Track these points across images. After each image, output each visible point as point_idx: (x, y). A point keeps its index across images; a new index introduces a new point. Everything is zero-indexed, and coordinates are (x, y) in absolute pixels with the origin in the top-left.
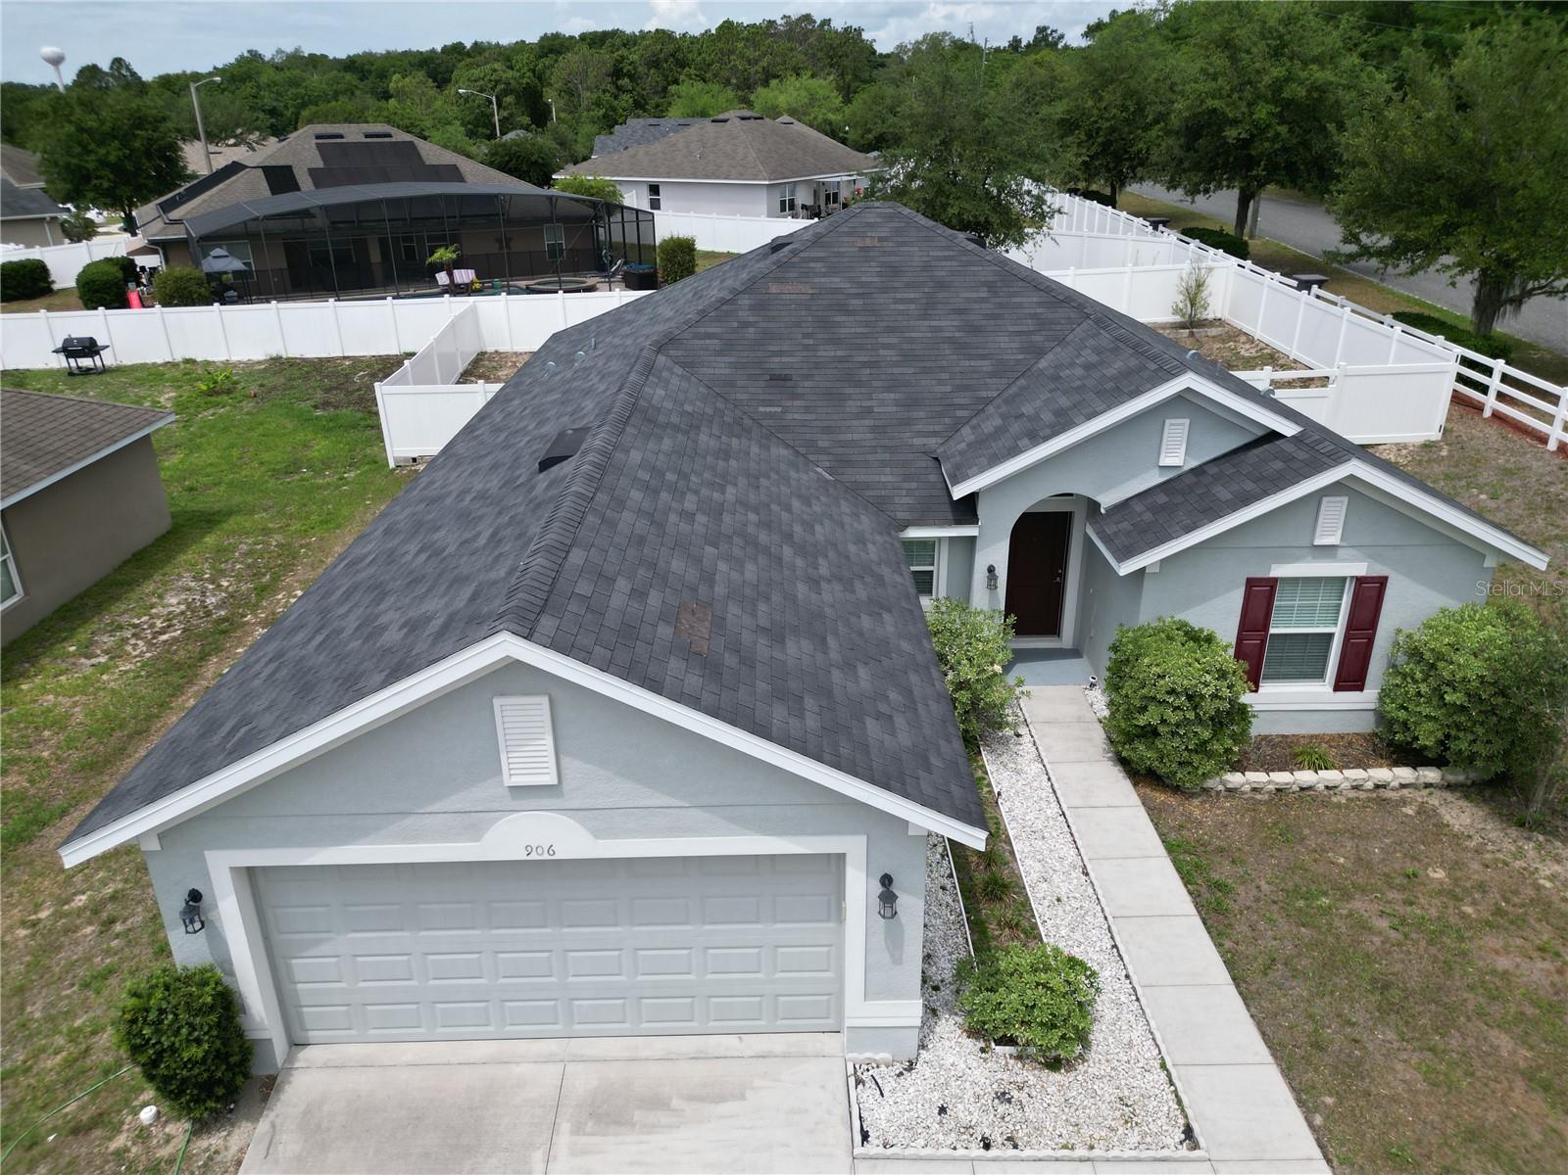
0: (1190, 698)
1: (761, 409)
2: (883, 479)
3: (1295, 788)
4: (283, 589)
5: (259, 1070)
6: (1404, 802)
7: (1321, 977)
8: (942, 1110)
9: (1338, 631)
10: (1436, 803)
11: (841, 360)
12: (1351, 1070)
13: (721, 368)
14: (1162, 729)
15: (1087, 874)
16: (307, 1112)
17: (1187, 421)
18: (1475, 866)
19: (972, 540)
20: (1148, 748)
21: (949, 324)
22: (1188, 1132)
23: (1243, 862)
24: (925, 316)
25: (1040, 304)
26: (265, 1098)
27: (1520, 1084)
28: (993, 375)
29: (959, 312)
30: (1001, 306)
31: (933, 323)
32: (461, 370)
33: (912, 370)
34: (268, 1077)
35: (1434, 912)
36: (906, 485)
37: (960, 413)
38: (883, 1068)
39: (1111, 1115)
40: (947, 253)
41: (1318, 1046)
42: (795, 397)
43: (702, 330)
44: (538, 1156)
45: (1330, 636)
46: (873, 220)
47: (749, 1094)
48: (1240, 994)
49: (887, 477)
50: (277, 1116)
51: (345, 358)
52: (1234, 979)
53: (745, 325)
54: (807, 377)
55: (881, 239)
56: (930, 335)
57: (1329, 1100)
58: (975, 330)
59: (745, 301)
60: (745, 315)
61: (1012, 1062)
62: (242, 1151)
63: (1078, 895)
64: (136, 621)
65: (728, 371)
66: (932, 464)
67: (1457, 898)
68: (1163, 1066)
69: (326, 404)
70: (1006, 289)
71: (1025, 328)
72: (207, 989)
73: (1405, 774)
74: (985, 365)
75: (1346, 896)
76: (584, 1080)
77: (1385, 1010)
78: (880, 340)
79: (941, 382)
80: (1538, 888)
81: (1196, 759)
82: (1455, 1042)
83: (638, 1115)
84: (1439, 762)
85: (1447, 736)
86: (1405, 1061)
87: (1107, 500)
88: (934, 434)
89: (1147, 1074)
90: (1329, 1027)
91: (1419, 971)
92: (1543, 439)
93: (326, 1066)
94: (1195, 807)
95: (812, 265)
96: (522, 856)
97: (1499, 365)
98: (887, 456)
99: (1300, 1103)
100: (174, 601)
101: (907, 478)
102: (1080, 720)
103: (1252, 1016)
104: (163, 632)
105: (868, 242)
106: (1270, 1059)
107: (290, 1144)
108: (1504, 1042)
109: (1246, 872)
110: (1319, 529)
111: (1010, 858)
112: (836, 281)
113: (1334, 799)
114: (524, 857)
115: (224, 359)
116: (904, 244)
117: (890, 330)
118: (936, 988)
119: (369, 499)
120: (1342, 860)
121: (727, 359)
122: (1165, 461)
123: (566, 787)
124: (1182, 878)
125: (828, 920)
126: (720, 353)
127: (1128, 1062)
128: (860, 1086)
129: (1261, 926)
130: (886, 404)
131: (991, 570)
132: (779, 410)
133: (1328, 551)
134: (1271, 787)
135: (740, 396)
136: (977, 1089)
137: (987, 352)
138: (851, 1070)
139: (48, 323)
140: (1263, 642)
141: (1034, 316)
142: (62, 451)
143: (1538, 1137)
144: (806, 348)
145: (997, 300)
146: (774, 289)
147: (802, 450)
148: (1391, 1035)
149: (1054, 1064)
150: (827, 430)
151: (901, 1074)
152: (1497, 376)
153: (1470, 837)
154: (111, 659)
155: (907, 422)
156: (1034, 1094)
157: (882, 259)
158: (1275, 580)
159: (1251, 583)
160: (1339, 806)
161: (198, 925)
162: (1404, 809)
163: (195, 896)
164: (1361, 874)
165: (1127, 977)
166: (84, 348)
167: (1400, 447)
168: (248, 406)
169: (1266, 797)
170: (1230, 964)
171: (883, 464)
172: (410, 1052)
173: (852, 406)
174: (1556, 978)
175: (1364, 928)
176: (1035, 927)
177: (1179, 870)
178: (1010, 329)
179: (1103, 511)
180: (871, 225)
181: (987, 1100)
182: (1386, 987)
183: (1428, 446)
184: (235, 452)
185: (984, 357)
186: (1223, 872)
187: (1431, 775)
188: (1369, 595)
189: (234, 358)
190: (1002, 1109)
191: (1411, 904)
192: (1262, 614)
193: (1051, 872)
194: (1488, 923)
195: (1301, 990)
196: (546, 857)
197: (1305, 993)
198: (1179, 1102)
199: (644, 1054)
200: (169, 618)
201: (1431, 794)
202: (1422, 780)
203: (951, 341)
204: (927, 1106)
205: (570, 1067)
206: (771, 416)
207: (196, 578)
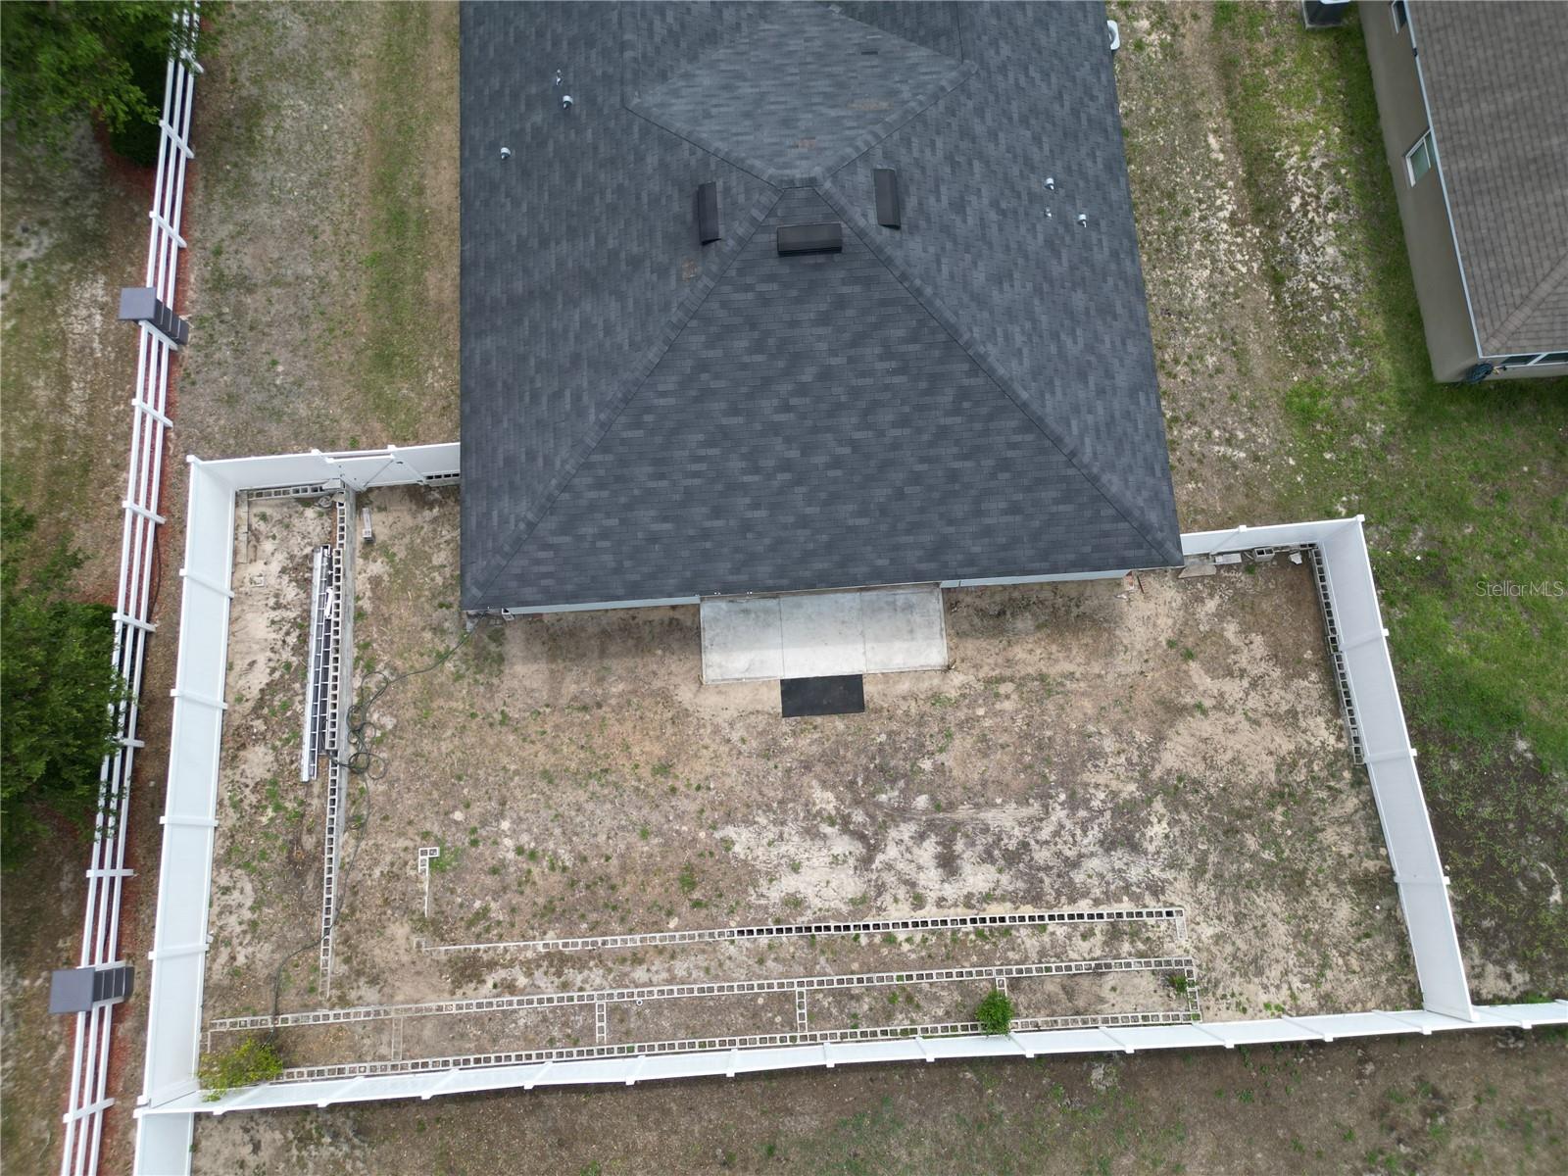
11: (826, 65)
21: (746, 89)
24: (763, 95)
25: (672, 105)
40: (740, 138)
42: (857, 45)
43: (933, 77)
53: (901, 82)
54: (850, 55)
55: (796, 148)
58: (726, 87)
60: (905, 88)
65: (908, 55)
70: (697, 114)
71: (689, 89)
74: (723, 66)
95: (855, 124)
112: (833, 113)
117: (791, 84)
121: (911, 62)
126: (916, 65)
130: (795, 44)
135: (895, 42)
137: (721, 74)
141: (680, 96)
144: (853, 72)
145: (705, 105)
146: (884, 105)
147: (849, 20)
150: (834, 31)
155: (782, 36)
157: (794, 130)
171: (797, 17)
173: (819, 43)
178: (700, 88)
180: (802, 157)
203: (745, 80)
206: (873, 34)
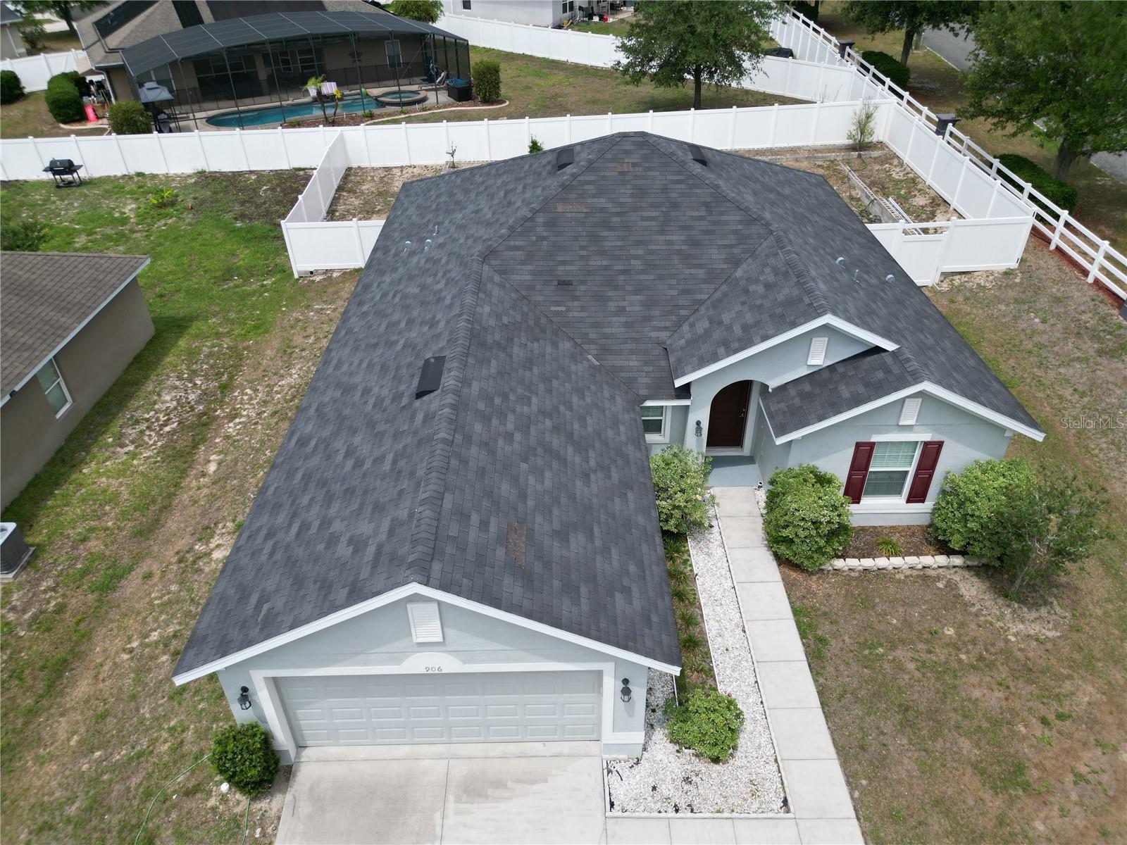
0: (813, 523)
1: (553, 308)
2: (631, 364)
3: (875, 568)
4: (237, 387)
5: (283, 763)
6: (938, 578)
7: (871, 703)
8: (654, 788)
9: (912, 470)
10: (958, 579)
11: (606, 268)
12: (881, 763)
13: (523, 275)
14: (795, 540)
15: (745, 632)
16: (311, 789)
17: (826, 339)
18: (973, 626)
19: (687, 407)
20: (788, 549)
21: (678, 239)
22: (785, 802)
23: (837, 623)
24: (662, 232)
25: (740, 222)
26: (288, 780)
27: (969, 770)
28: (706, 281)
29: (685, 228)
30: (714, 223)
31: (668, 238)
32: (336, 187)
33: (651, 277)
34: (287, 766)
35: (943, 658)
36: (646, 369)
37: (683, 312)
38: (623, 763)
39: (745, 790)
40: (678, 178)
41: (863, 748)
42: (575, 298)
43: (512, 243)
44: (438, 815)
45: (907, 472)
46: (628, 148)
47: (549, 778)
48: (824, 713)
49: (634, 362)
50: (296, 791)
51: (251, 172)
52: (821, 704)
53: (542, 239)
54: (583, 282)
55: (634, 165)
56: (664, 247)
57: (864, 782)
58: (694, 243)
59: (540, 219)
60: (541, 230)
61: (693, 758)
62: (280, 810)
63: (738, 646)
64: (147, 416)
65: (529, 278)
66: (662, 352)
67: (959, 650)
68: (776, 761)
69: (242, 217)
70: (717, 209)
71: (729, 242)
72: (257, 739)
73: (942, 560)
74: (701, 273)
75: (893, 647)
76: (460, 770)
77: (905, 724)
78: (632, 252)
79: (671, 287)
80: (1007, 641)
81: (815, 556)
82: (939, 745)
83: (490, 791)
84: (963, 553)
85: (968, 543)
86: (910, 758)
87: (773, 384)
88: (665, 329)
89: (767, 765)
90: (871, 735)
91: (927, 699)
92: (1085, 273)
93: (318, 761)
94: (813, 583)
95: (586, 187)
96: (424, 671)
97: (1065, 214)
98: (634, 346)
99: (848, 783)
100: (168, 398)
101: (646, 363)
102: (750, 515)
103: (829, 728)
104: (165, 424)
105: (625, 168)
106: (835, 756)
107: (305, 809)
108: (966, 744)
109: (838, 630)
110: (902, 416)
111: (701, 620)
113: (897, 576)
114: (425, 672)
115: (164, 172)
116: (650, 169)
117: (639, 243)
118: (654, 711)
119: (284, 306)
120: (895, 621)
121: (529, 267)
122: (811, 362)
123: (448, 640)
124: (800, 634)
125: (594, 692)
126: (524, 262)
127: (757, 758)
128: (610, 774)
129: (842, 668)
130: (634, 303)
131: (698, 423)
132: (563, 309)
133: (908, 428)
134: (861, 568)
135: (540, 298)
136: (673, 775)
137: (702, 262)
138: (605, 766)
139: (36, 147)
140: (864, 477)
141: (736, 232)
142: (83, 302)
143: (971, 803)
144: (582, 258)
145: (712, 218)
146: (560, 209)
147: (579, 341)
148: (905, 741)
149: (716, 760)
150: (595, 325)
151: (633, 766)
152: (1062, 221)
153: (974, 604)
154: (136, 447)
155: (647, 319)
156: (704, 778)
157: (635, 182)
158: (874, 444)
159: (858, 445)
160: (899, 581)
161: (248, 705)
162: (938, 584)
163: (245, 689)
164: (904, 631)
165: (762, 702)
166: (65, 168)
167: (989, 273)
168: (189, 217)
169: (857, 574)
170: (820, 693)
171: (632, 352)
172: (363, 752)
173: (612, 306)
174: (1004, 703)
175: (900, 669)
176: (711, 669)
177: (799, 628)
178: (720, 242)
179: (770, 390)
180: (627, 152)
181: (678, 782)
182: (907, 709)
183: (1008, 273)
184: (185, 260)
185: (700, 266)
186: (824, 629)
187: (957, 560)
188: (931, 452)
189: (172, 172)
190: (686, 787)
191: (930, 652)
192: (865, 462)
193: (724, 630)
194: (974, 667)
195: (858, 711)
196: (437, 672)
197: (860, 713)
198: (782, 784)
199: (492, 754)
200: (167, 412)
201: (956, 572)
202: (951, 564)
203: (679, 252)
204: (646, 786)
205: (451, 760)
206: (558, 314)
207: (180, 378)
